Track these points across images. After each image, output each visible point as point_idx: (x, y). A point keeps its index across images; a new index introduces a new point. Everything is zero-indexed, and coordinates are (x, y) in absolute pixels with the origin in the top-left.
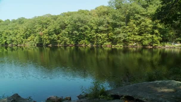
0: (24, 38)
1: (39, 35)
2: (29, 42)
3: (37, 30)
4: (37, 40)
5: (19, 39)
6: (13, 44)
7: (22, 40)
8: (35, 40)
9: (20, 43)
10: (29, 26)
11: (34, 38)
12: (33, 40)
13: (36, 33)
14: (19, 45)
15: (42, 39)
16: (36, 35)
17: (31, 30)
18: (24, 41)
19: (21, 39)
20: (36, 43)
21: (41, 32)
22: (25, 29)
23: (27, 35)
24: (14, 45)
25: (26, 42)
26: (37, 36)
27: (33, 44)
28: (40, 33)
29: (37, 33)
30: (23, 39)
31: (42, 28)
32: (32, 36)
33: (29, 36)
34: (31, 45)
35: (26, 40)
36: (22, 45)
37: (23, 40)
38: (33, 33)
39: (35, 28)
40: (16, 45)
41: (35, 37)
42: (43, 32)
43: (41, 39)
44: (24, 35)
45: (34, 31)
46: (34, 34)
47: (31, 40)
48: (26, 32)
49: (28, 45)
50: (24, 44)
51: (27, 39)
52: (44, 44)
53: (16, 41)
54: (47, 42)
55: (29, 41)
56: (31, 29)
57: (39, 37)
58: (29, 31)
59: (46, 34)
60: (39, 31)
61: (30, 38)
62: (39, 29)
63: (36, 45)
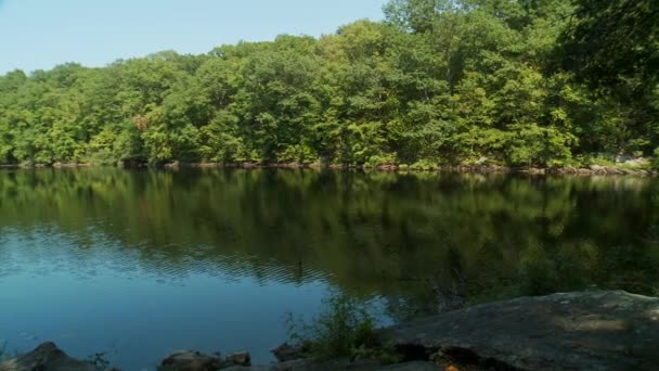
0: (76, 139)
1: (134, 129)
2: (95, 154)
3: (125, 108)
4: (124, 146)
5: (60, 142)
6: (38, 159)
7: (68, 144)
8: (117, 145)
9: (64, 157)
10: (98, 97)
12: (111, 148)
13: (120, 119)
14: (58, 165)
15: (143, 141)
16: (122, 129)
17: (103, 108)
18: (76, 151)
19: (66, 142)
20: (120, 155)
21: (139, 116)
22: (81, 104)
23: (90, 127)
24: (41, 162)
25: (84, 153)
26: (124, 132)
27: (112, 160)
28: (137, 120)
29: (126, 120)
30: (72, 140)
31: (145, 102)
32: (107, 131)
33: (97, 131)
34: (104, 164)
35: (86, 146)
36: (72, 165)
37: (74, 145)
38: (111, 120)
39: (117, 103)
40: (49, 165)
41: (118, 133)
42: (149, 115)
43: (138, 143)
44: (79, 127)
45: (112, 113)
46: (113, 125)
47: (103, 147)
48: (83, 115)
49: (92, 162)
50: (79, 162)
51: (87, 141)
52: (150, 160)
53: (48, 149)
54: (163, 154)
55: (96, 150)
56: (103, 104)
57: (133, 137)
58: (97, 112)
59: (157, 123)
60: (133, 115)
61: (98, 137)
62: (132, 107)
63: (120, 163)
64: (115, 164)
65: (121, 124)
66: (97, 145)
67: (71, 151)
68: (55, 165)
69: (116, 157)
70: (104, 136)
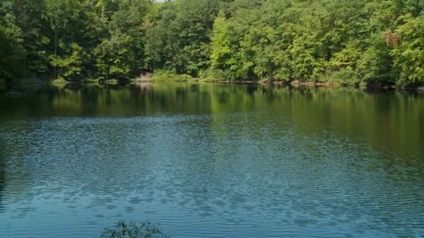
0: (316, 56)
1: (381, 46)
2: (335, 73)
3: (373, 21)
4: (368, 64)
5: (299, 59)
6: (276, 77)
7: (307, 62)
8: (361, 64)
9: (302, 75)
10: (342, 9)
11: (358, 58)
12: (354, 66)
13: (366, 34)
14: (295, 83)
15: (390, 58)
16: (368, 45)
17: (346, 23)
18: (316, 69)
19: (306, 59)
20: (363, 75)
21: (388, 31)
22: (322, 19)
23: (331, 43)
24: (279, 80)
25: (323, 72)
26: (371, 49)
27: (354, 80)
28: (384, 35)
29: (373, 35)
30: (311, 58)
31: (397, 13)
32: (350, 49)
33: (339, 47)
34: (345, 85)
35: (326, 64)
36: (310, 84)
37: (314, 63)
38: (356, 36)
39: (364, 16)
40: (287, 83)
41: (364, 50)
42: (400, 29)
43: (386, 61)
44: (319, 43)
45: (358, 27)
46: (358, 41)
47: (345, 66)
48: (325, 31)
49: (331, 82)
50: (317, 81)
51: (328, 59)
52: (398, 82)
53: (287, 66)
54: (415, 76)
55: (336, 69)
56: (347, 18)
57: (379, 55)
58: (340, 27)
59: (411, 38)
60: (382, 29)
61: (340, 55)
62: (380, 20)
63: (363, 85)
64: (357, 86)
65: (367, 40)
66: (338, 64)
67: (310, 69)
68: (292, 83)
69: (358, 77)
70: (347, 54)
